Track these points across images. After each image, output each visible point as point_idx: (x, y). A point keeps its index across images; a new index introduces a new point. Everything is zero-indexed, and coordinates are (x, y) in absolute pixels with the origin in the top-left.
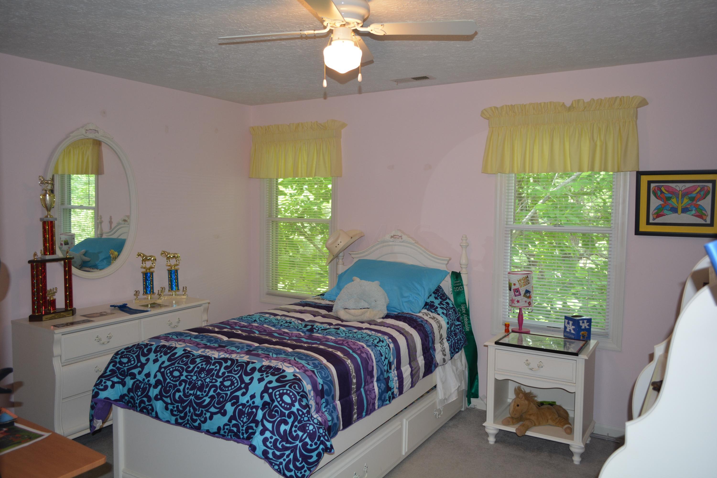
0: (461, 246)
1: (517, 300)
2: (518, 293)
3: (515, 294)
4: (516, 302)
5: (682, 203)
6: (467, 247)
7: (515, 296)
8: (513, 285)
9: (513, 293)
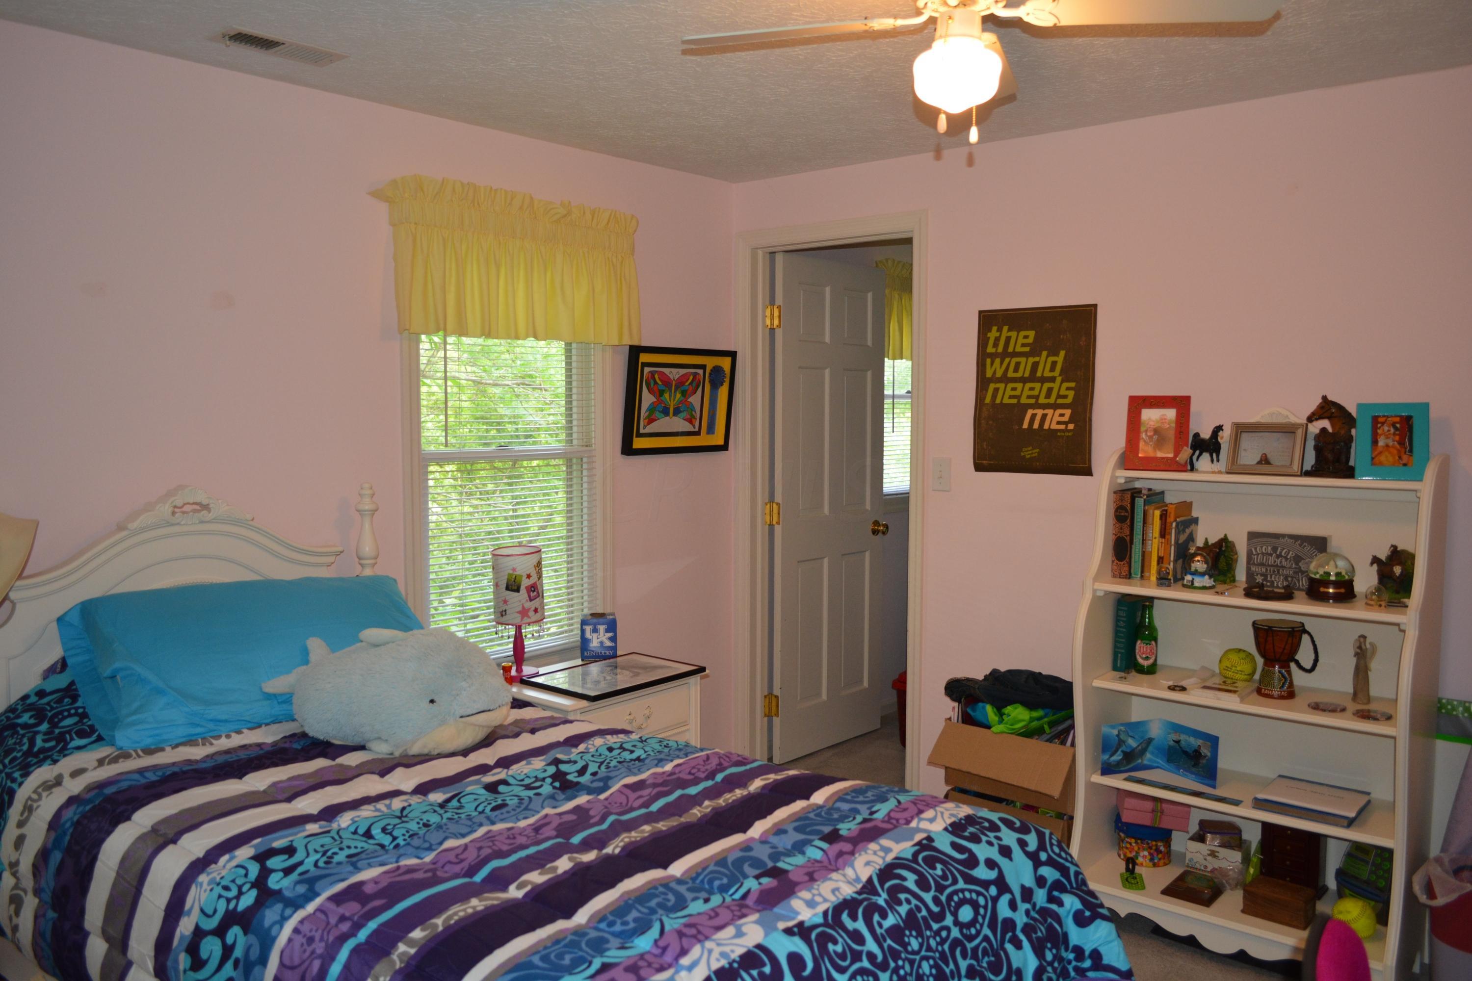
0: (358, 511)
1: (533, 608)
2: (535, 593)
3: (529, 596)
4: (531, 613)
5: (674, 400)
6: (374, 514)
7: (531, 600)
8: (524, 578)
9: (526, 595)
